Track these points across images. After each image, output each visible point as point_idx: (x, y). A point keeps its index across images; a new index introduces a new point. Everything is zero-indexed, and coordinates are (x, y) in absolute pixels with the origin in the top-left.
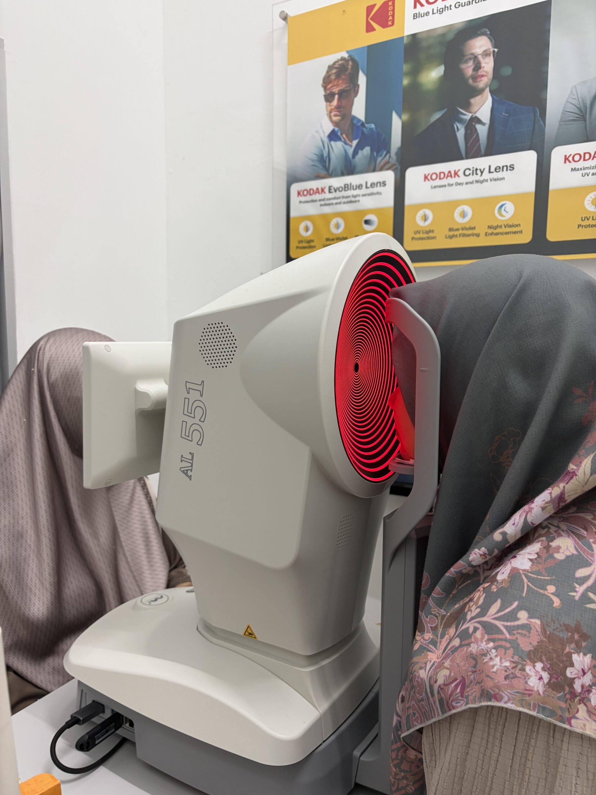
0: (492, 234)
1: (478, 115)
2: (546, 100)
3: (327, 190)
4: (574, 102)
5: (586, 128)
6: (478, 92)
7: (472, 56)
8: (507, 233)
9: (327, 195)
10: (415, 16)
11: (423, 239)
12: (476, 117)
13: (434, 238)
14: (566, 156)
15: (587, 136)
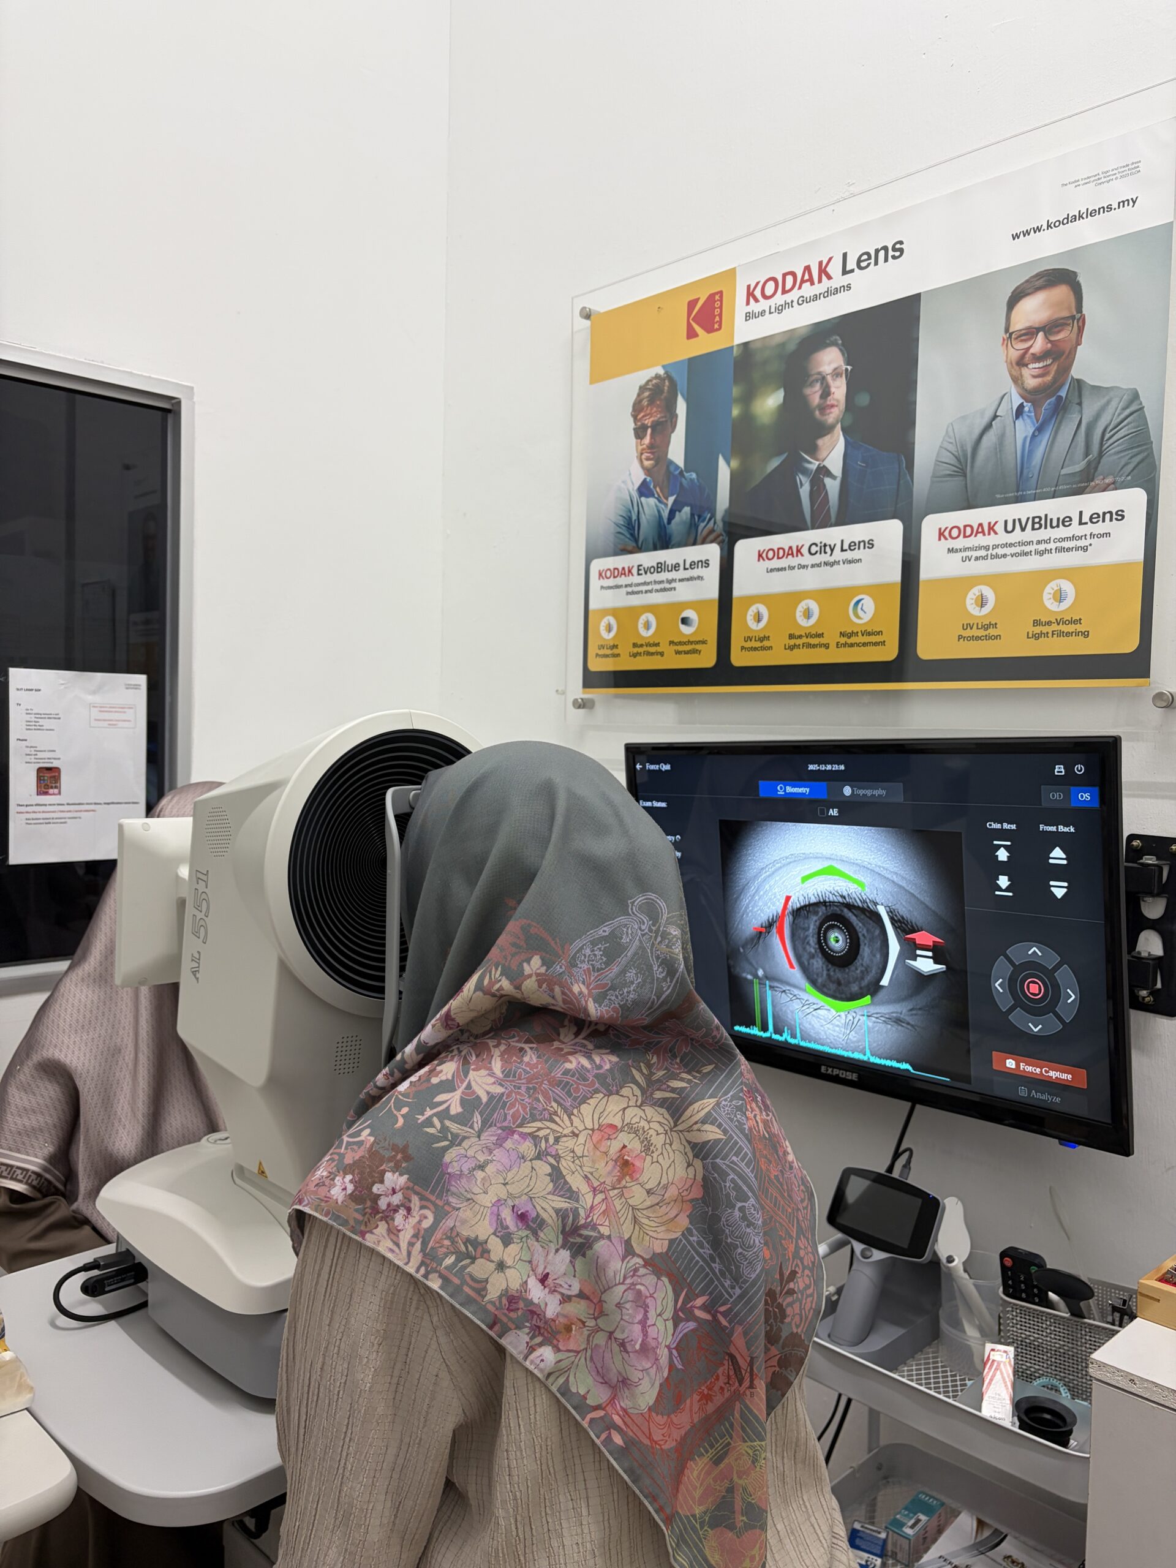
0: (845, 645)
1: (827, 463)
2: (914, 443)
3: (635, 571)
4: (952, 448)
5: (966, 488)
6: (827, 430)
7: (819, 377)
8: (865, 644)
9: (636, 579)
10: (749, 316)
11: (756, 649)
12: (824, 466)
13: (770, 648)
14: (940, 529)
15: (968, 499)
